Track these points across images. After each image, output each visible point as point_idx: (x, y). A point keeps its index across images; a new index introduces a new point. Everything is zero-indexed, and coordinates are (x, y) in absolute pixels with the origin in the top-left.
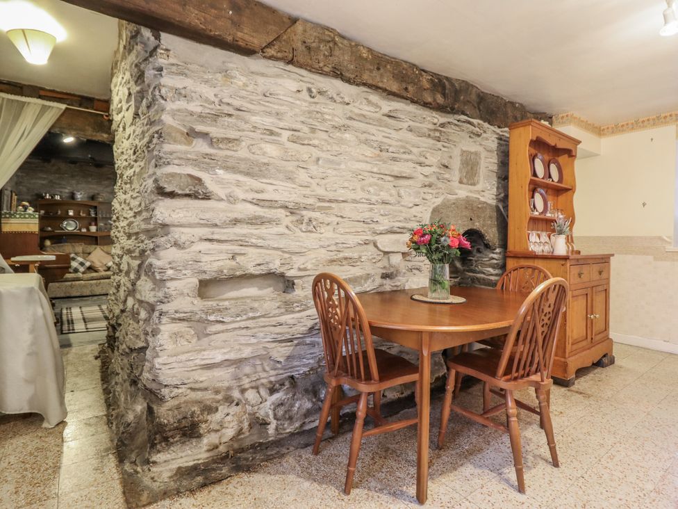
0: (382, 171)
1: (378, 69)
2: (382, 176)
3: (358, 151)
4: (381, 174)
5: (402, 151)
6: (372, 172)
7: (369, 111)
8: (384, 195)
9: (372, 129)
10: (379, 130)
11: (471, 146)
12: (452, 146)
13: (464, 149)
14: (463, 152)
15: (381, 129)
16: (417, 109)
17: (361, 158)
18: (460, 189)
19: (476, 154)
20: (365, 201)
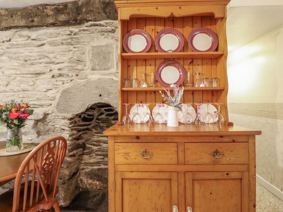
0: (22, 72)
1: (12, 17)
2: (24, 75)
3: (9, 64)
4: (23, 74)
5: (38, 58)
6: (17, 74)
7: (22, 41)
8: (24, 86)
9: (22, 50)
10: (25, 50)
11: (102, 41)
12: (83, 46)
13: (94, 45)
14: (93, 47)
15: (26, 48)
16: (55, 29)
17: (12, 67)
18: (93, 74)
19: (107, 46)
20: (10, 91)
